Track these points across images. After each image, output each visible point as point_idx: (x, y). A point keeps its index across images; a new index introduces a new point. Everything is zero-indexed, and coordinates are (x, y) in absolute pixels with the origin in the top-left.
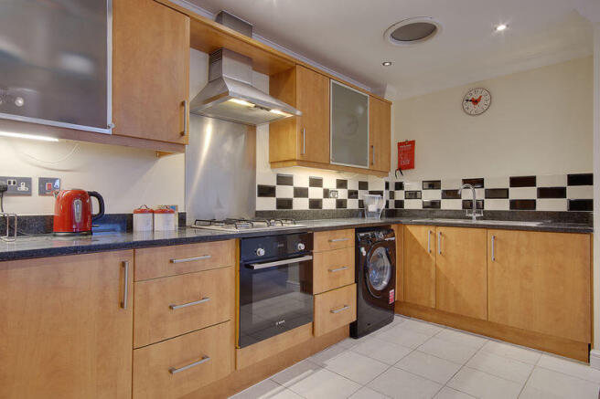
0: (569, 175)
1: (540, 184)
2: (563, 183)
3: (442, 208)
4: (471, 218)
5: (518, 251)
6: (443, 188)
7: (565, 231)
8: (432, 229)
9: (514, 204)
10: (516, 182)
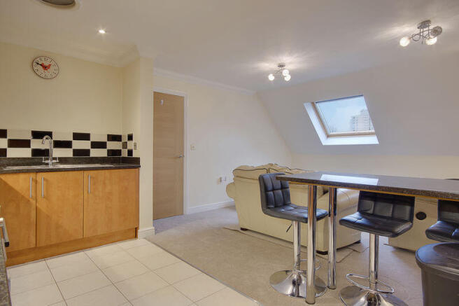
0: (108, 135)
1: (93, 139)
2: (104, 139)
3: (8, 156)
4: (47, 164)
5: (104, 183)
6: (9, 137)
7: (119, 168)
8: (32, 175)
9: (76, 152)
10: (78, 136)
